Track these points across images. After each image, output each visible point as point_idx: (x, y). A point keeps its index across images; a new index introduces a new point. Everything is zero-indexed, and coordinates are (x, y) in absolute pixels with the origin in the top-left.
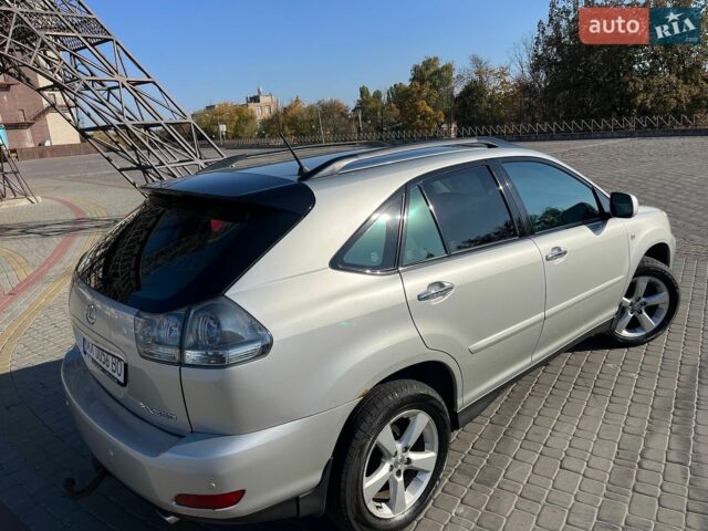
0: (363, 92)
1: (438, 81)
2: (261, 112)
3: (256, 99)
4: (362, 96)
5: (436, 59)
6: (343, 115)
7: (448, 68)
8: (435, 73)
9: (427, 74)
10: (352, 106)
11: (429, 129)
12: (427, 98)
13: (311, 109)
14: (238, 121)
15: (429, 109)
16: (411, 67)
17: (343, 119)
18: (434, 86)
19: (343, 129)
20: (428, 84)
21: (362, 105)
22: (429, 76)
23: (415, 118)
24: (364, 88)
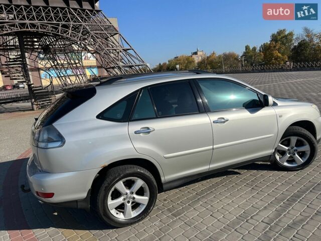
0: (247, 48)
1: (285, 41)
2: (197, 59)
3: (196, 53)
4: (246, 50)
5: (284, 30)
6: (236, 59)
7: (291, 34)
8: (284, 37)
9: (279, 38)
10: (241, 54)
11: (279, 64)
12: (279, 50)
13: (220, 57)
14: (187, 63)
15: (280, 55)
16: (271, 34)
17: (235, 61)
18: (283, 43)
19: (235, 65)
20: (280, 42)
21: (245, 54)
22: (280, 38)
23: (272, 59)
24: (247, 46)
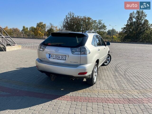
4: (23, 28)
5: (42, 23)
6: (19, 32)
7: (45, 25)
10: (21, 30)
12: (40, 31)
13: (11, 29)
15: (41, 33)
18: (42, 28)
21: (23, 30)
22: (41, 26)
23: (38, 34)
24: (24, 26)
